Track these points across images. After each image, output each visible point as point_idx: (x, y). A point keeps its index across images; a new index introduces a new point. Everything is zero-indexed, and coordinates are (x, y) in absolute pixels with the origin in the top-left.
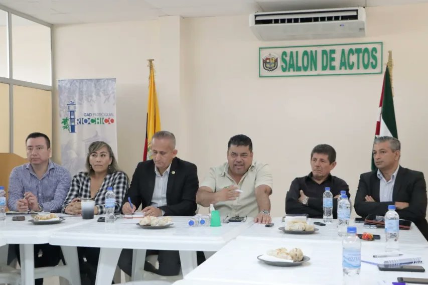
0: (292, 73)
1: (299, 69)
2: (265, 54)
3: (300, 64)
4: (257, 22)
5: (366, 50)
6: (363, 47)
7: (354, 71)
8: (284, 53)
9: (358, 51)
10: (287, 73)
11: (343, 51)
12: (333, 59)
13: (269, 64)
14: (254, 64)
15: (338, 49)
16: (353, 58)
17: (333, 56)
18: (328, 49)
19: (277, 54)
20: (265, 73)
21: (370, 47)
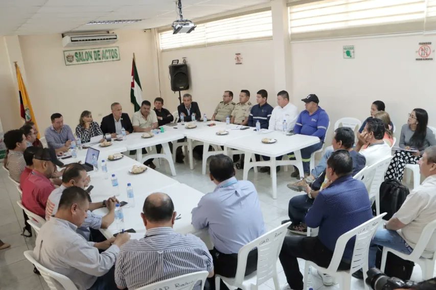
0: (81, 62)
1: (84, 60)
2: (67, 54)
3: (84, 58)
4: (72, 41)
5: (112, 50)
6: (111, 49)
7: (109, 59)
8: (76, 53)
9: (109, 51)
10: (79, 63)
11: (103, 51)
12: (99, 55)
13: (69, 59)
14: (60, 58)
15: (101, 50)
16: (108, 54)
17: (99, 53)
18: (96, 50)
19: (73, 53)
20: (68, 63)
21: (114, 49)
